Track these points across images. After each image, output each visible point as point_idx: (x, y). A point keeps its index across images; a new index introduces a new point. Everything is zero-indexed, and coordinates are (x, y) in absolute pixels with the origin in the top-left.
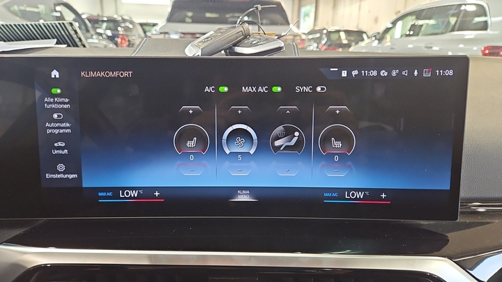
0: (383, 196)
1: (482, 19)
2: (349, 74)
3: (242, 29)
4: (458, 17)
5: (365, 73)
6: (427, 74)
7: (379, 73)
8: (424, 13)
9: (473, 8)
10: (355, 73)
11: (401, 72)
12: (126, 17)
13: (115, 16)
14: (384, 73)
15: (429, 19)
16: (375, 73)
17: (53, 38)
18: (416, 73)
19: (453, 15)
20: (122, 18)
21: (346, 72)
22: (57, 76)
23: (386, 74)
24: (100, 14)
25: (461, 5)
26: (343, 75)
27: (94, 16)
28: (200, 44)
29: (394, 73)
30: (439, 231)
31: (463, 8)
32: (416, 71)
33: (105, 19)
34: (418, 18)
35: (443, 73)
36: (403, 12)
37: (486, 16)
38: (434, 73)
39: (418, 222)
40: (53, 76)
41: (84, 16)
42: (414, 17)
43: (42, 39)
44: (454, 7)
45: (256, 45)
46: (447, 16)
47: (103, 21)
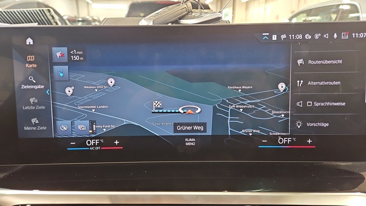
0: (309, 141)
1: (356, 15)
2: (279, 37)
3: (185, 6)
4: (337, 14)
5: (292, 37)
6: (344, 36)
7: (303, 37)
8: (312, 12)
9: (348, 7)
10: (283, 37)
11: (322, 35)
12: (95, 18)
13: (88, 17)
15: (316, 16)
16: (300, 37)
17: (35, 22)
18: (335, 36)
19: (334, 13)
20: (93, 19)
21: (276, 36)
22: (32, 43)
24: (77, 16)
25: (339, 5)
26: (273, 39)
27: (72, 17)
28: (151, 18)
29: (317, 36)
30: (356, 170)
31: (341, 7)
32: (335, 34)
33: (80, 19)
34: (308, 15)
35: (358, 36)
36: (296, 11)
37: (358, 12)
38: (350, 36)
39: (338, 163)
40: (28, 43)
41: (65, 18)
42: (305, 15)
43: (26, 23)
44: (335, 7)
45: (198, 17)
46: (330, 13)
47: (79, 21)
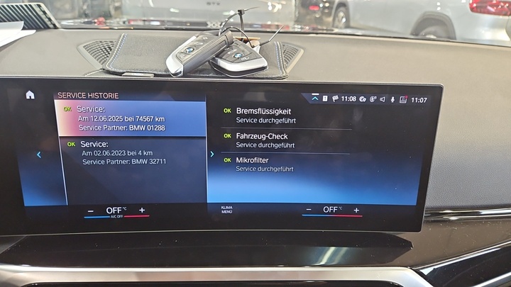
0: (356, 210)
2: (330, 99)
3: (225, 38)
5: (345, 98)
6: (403, 101)
7: (358, 99)
10: (335, 98)
11: (378, 99)
14: (363, 99)
16: (354, 99)
18: (393, 100)
21: (327, 97)
22: (33, 97)
23: (365, 100)
26: (324, 100)
28: (181, 56)
29: (372, 99)
32: (393, 98)
35: (418, 100)
38: (409, 100)
40: (28, 98)
43: (9, 21)
45: (239, 61)
